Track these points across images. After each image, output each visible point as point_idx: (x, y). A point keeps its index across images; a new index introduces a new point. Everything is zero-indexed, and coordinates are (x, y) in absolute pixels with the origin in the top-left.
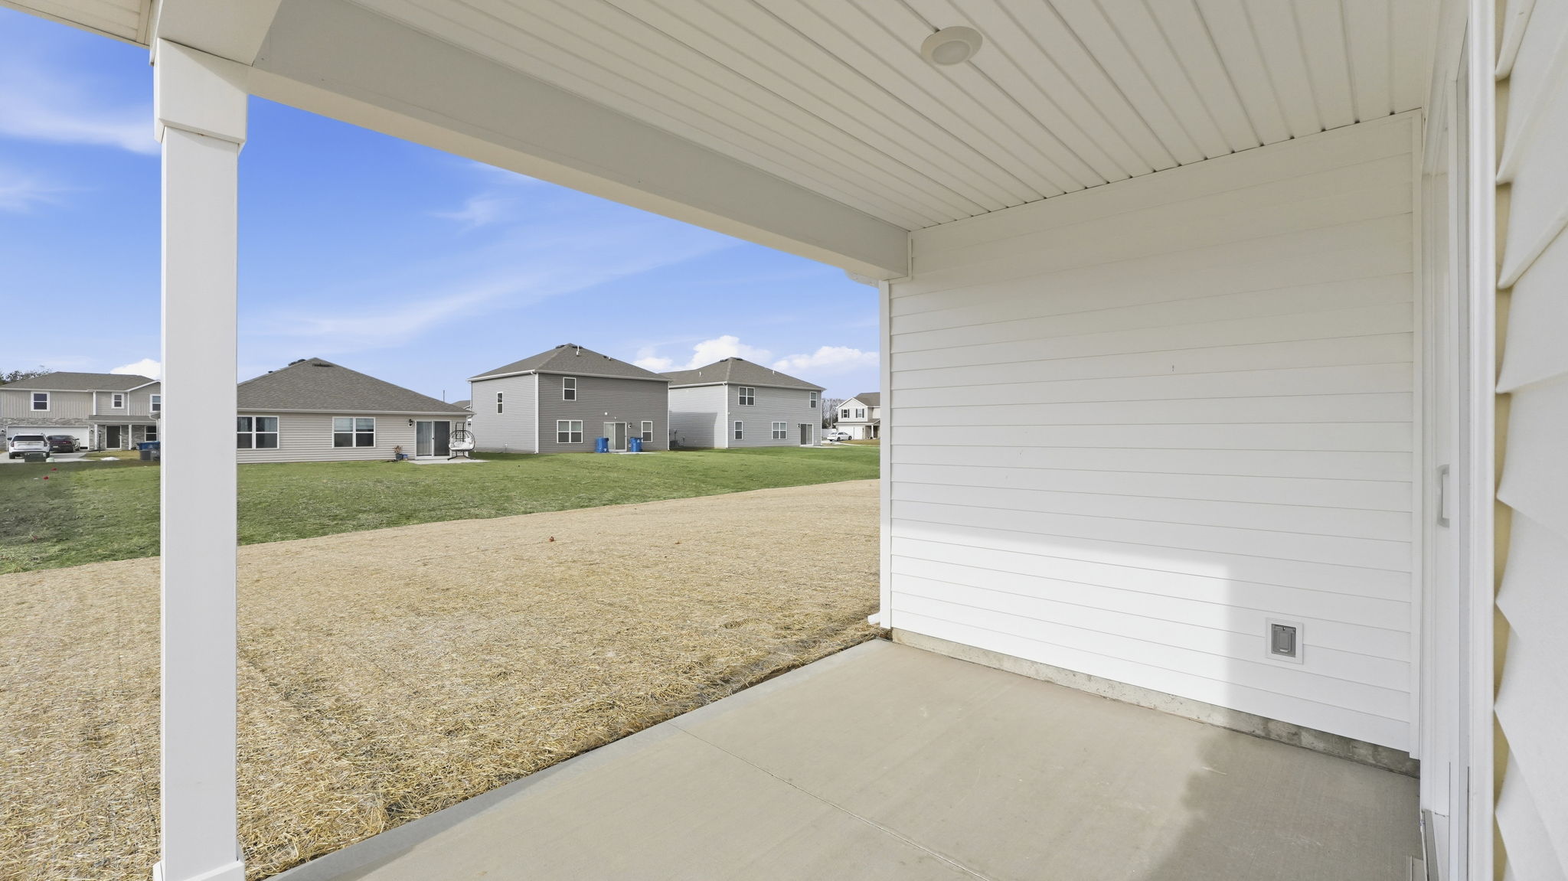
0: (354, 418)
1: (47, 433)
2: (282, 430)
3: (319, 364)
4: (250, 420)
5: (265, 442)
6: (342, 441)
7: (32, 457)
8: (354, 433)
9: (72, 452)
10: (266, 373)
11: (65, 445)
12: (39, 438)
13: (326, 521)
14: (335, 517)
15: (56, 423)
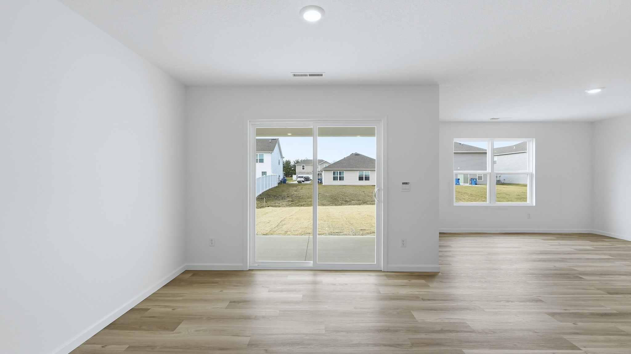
0: (364, 171)
1: (304, 176)
2: (346, 175)
3: (357, 155)
4: (338, 172)
5: (341, 179)
6: (361, 178)
7: (299, 182)
8: (364, 176)
9: (308, 181)
10: (343, 158)
11: (307, 179)
12: (302, 177)
13: (343, 202)
14: (346, 201)
15: (306, 173)
